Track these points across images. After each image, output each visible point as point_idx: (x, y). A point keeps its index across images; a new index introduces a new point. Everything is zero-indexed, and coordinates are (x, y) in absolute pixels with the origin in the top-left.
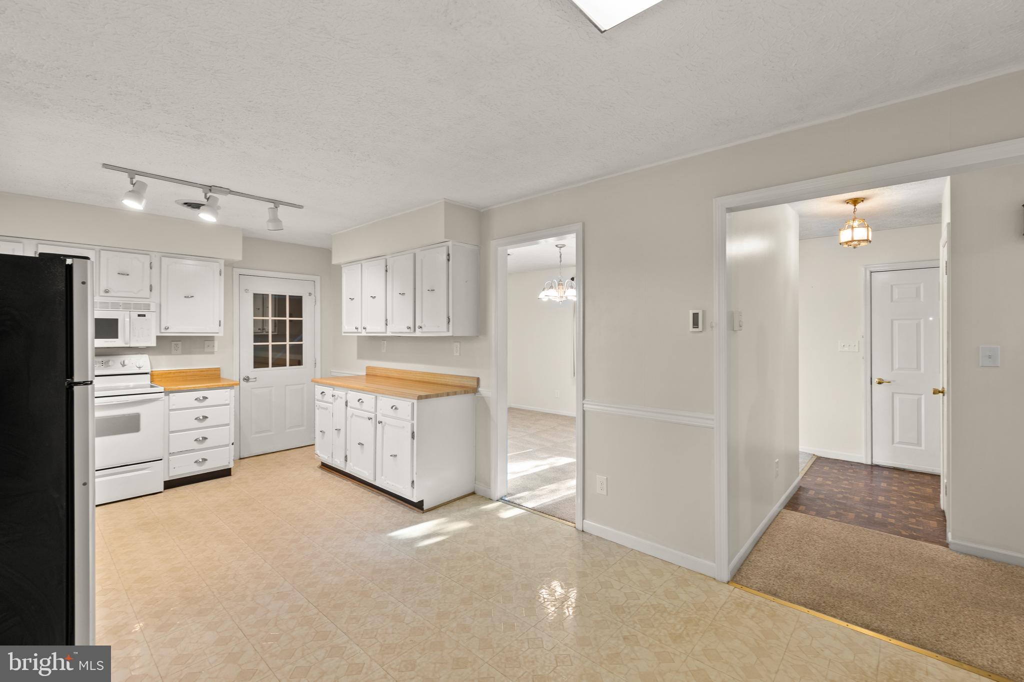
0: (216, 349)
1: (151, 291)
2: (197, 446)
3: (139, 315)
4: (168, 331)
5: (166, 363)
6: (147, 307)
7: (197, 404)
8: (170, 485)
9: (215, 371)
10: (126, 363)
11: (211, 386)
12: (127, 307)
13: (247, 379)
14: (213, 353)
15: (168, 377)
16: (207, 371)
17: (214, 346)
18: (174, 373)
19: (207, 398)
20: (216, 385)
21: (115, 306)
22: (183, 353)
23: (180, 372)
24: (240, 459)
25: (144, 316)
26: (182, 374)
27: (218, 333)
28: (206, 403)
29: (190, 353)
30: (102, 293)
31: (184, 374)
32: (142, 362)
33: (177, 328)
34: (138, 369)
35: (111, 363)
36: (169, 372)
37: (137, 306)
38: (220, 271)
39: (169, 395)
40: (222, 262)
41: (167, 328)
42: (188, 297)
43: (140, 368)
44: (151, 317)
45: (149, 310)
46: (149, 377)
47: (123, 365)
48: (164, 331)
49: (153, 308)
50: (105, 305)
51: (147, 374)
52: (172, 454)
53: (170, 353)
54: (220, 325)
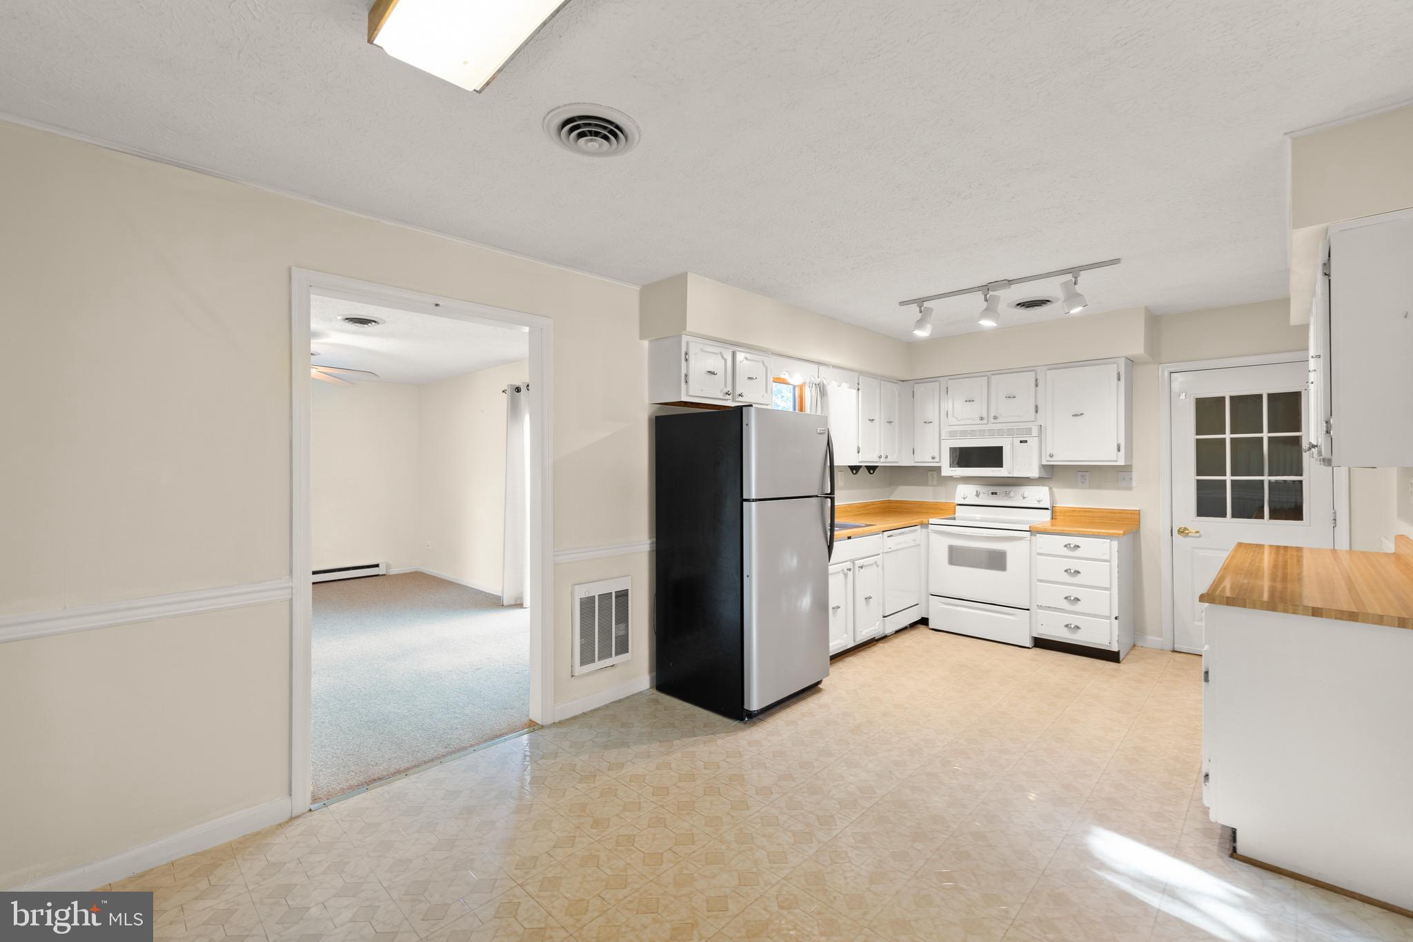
0: (1134, 484)
1: (1037, 412)
2: (1066, 605)
3: (1021, 442)
4: (1054, 459)
5: (1070, 498)
6: (1029, 431)
7: (1066, 552)
8: (1041, 643)
9: (1132, 514)
10: (1025, 496)
11: (1082, 531)
12: (1010, 433)
13: (1182, 532)
14: (1130, 489)
15: (1072, 516)
16: (1121, 513)
17: (1131, 479)
18: (1079, 511)
19: (1078, 547)
20: (1088, 532)
21: (1001, 433)
22: (1090, 487)
23: (1086, 511)
24: (1174, 651)
25: (1026, 441)
26: (1088, 514)
27: (1116, 461)
28: (1077, 553)
29: (1099, 487)
30: (992, 421)
31: (1091, 514)
32: (1038, 495)
33: (1064, 455)
34: (1037, 503)
35: (1012, 494)
36: (1074, 510)
37: (1019, 432)
38: (1119, 374)
39: (1036, 536)
40: (1122, 362)
41: (1051, 456)
42: (1076, 415)
43: (1039, 501)
44: (1033, 442)
45: (1030, 434)
46: (1048, 513)
47: (1024, 498)
48: (1049, 459)
49: (1035, 432)
50: (992, 433)
51: (1047, 509)
52: (1040, 607)
53: (1076, 487)
54: (1119, 450)
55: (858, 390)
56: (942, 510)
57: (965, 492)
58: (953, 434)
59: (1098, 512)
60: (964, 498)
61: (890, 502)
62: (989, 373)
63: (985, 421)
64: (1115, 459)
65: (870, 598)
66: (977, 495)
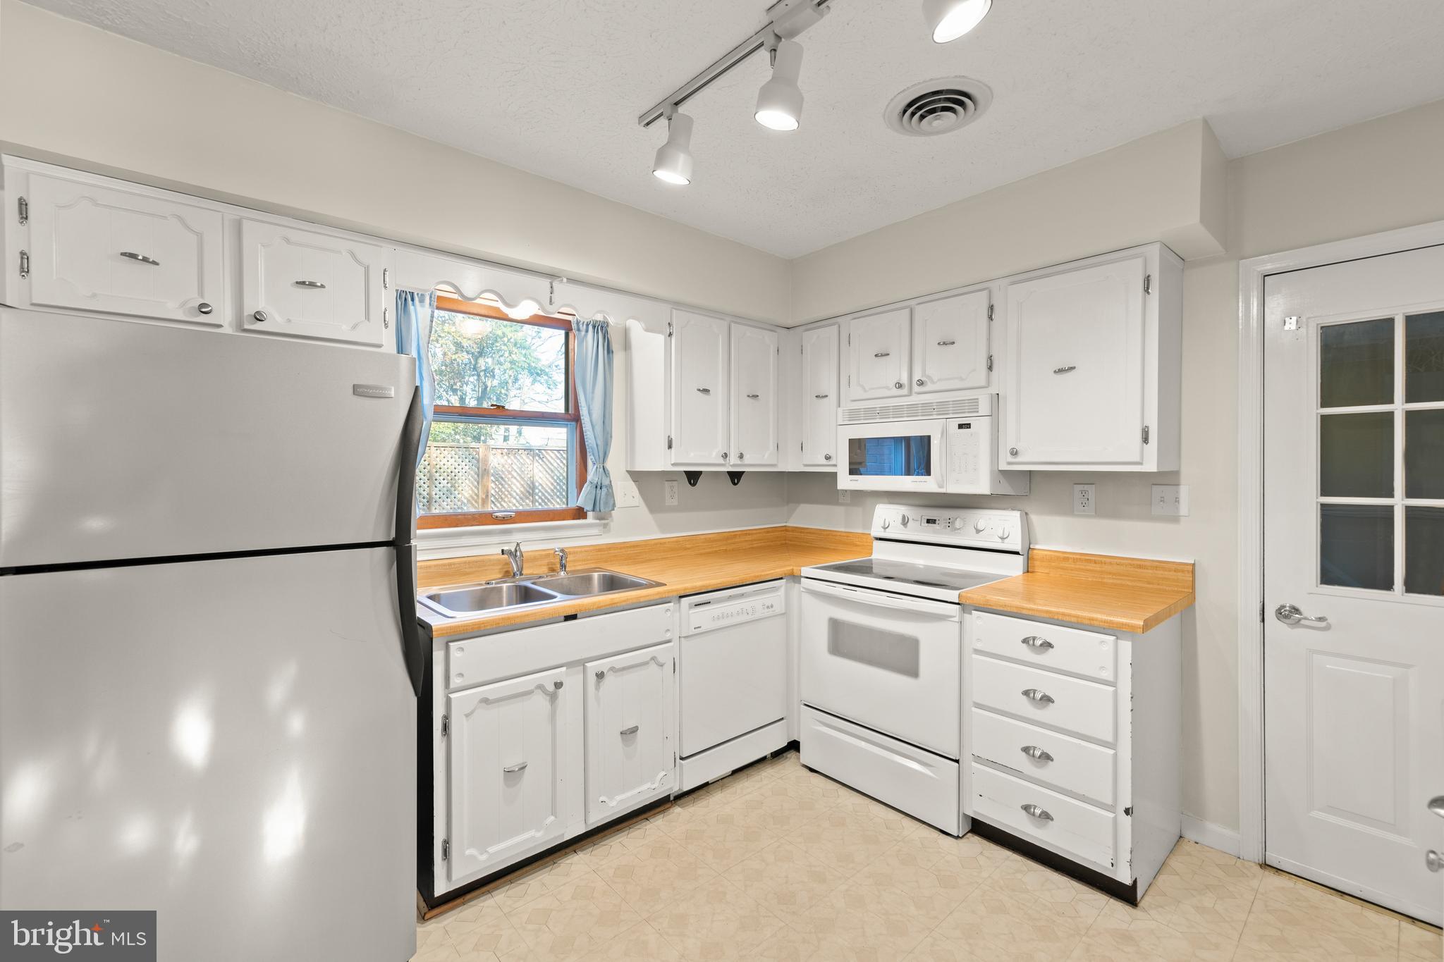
0: (1184, 509)
1: (990, 368)
2: (1024, 764)
3: (961, 426)
4: (1019, 459)
5: (1061, 535)
6: (975, 406)
7: (1025, 653)
8: (981, 829)
9: (1176, 571)
10: (980, 527)
11: (1058, 613)
12: (941, 409)
13: (1288, 614)
14: (1175, 519)
15: (1063, 568)
16: (1157, 568)
17: (1177, 500)
18: (1075, 560)
19: (1050, 645)
20: (1069, 615)
21: (926, 410)
22: (1100, 513)
23: (1087, 561)
24: (1265, 865)
25: (968, 426)
26: (1091, 566)
27: (1140, 463)
28: (1047, 658)
29: (1115, 515)
30: (916, 389)
34: (1000, 540)
35: (958, 524)
36: (1065, 558)
37: (958, 406)
38: (1147, 280)
39: (971, 614)
40: (1154, 252)
41: (1015, 454)
42: (1060, 371)
43: (1002, 538)
44: (981, 426)
45: (978, 412)
46: (1019, 560)
47: (978, 531)
48: (1011, 459)
49: (984, 407)
50: (913, 411)
51: (1017, 553)
52: (978, 759)
53: (1069, 512)
54: (1146, 440)
55: (670, 335)
56: (856, 546)
57: (886, 517)
58: (854, 417)
59: (1111, 563)
60: (885, 528)
61: (786, 529)
62: (913, 303)
63: (905, 391)
64: (1137, 459)
65: (634, 730)
66: (905, 522)
